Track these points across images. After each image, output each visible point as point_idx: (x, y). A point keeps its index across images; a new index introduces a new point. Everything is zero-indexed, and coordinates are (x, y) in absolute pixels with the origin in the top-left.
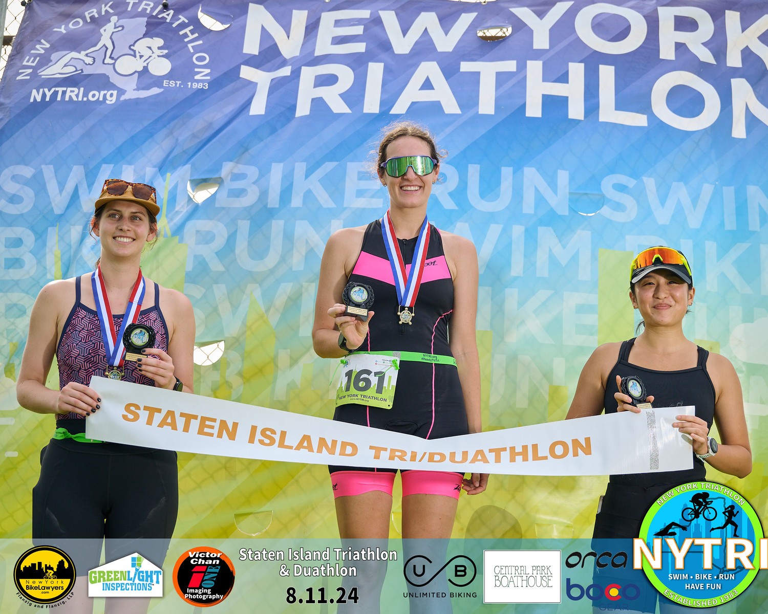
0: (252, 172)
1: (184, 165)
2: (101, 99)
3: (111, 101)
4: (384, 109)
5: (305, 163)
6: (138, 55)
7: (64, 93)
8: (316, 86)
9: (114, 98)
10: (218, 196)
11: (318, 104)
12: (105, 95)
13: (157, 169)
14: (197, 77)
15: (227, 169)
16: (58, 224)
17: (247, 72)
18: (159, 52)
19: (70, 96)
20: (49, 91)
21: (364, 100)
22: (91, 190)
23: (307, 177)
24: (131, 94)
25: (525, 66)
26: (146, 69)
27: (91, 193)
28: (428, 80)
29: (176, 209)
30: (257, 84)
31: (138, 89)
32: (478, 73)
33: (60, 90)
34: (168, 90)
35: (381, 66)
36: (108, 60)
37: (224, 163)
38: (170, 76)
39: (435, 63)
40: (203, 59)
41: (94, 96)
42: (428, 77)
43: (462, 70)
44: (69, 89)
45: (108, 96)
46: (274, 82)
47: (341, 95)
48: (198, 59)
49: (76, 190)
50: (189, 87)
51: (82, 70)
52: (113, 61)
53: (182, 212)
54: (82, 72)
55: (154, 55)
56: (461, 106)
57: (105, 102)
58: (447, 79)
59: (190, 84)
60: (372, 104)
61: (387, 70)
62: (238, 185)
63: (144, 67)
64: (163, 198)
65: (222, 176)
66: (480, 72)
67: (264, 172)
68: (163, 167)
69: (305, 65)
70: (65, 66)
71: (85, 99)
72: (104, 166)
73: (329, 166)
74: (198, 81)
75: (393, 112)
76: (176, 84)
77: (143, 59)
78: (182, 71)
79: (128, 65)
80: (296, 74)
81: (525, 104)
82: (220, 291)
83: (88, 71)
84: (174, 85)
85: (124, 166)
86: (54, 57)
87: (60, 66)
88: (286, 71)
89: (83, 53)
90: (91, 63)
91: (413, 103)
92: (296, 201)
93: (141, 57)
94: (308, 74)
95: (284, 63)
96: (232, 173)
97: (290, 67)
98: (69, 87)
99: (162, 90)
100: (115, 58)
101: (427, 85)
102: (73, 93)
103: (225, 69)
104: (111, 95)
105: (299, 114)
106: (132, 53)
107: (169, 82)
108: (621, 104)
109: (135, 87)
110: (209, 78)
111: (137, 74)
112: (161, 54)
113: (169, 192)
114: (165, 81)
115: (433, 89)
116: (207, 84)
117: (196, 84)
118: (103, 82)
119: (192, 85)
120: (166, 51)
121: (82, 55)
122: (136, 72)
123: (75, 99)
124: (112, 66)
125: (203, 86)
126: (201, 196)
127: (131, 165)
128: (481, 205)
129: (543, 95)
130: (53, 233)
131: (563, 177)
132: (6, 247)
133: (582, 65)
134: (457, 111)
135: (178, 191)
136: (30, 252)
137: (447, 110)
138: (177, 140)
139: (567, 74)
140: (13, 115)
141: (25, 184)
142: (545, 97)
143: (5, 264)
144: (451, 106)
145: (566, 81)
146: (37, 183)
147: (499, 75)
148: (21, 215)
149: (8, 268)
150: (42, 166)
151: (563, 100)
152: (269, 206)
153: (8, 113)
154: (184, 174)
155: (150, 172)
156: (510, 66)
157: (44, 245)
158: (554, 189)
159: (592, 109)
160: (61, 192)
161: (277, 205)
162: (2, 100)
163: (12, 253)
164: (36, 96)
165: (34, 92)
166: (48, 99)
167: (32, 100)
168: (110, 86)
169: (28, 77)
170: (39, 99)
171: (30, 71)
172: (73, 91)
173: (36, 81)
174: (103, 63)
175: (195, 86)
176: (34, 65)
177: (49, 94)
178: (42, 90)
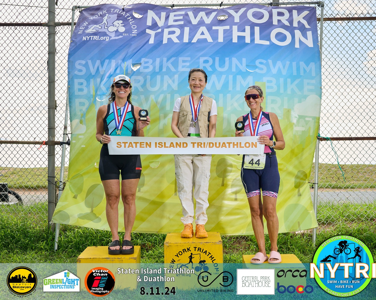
0: (151, 61)
1: (130, 59)
2: (104, 39)
3: (107, 40)
4: (189, 41)
5: (166, 58)
6: (115, 26)
7: (93, 37)
8: (169, 34)
10: (141, 68)
11: (169, 39)
12: (105, 38)
13: (122, 61)
14: (133, 32)
15: (143, 60)
16: (93, 78)
17: (148, 31)
18: (121, 25)
21: (183, 38)
23: (167, 62)
24: (113, 38)
25: (232, 28)
26: (117, 30)
27: (103, 68)
28: (203, 32)
30: (151, 35)
31: (115, 36)
33: (92, 37)
34: (124, 37)
35: (188, 28)
36: (106, 27)
37: (142, 59)
38: (124, 32)
39: (205, 27)
40: (135, 27)
41: (102, 38)
43: (213, 29)
44: (94, 36)
46: (156, 33)
47: (177, 37)
48: (133, 27)
49: (98, 67)
51: (98, 30)
53: (130, 74)
54: (98, 31)
55: (120, 26)
56: (213, 39)
58: (208, 32)
60: (186, 40)
61: (190, 29)
62: (146, 65)
64: (124, 70)
65: (142, 62)
66: (218, 29)
67: (154, 61)
68: (124, 60)
69: (165, 28)
70: (93, 29)
71: (99, 39)
72: (106, 60)
73: (173, 59)
74: (133, 34)
75: (192, 42)
76: (127, 35)
77: (117, 27)
78: (128, 31)
79: (112, 29)
80: (163, 31)
81: (232, 39)
82: (142, 97)
83: (100, 31)
85: (112, 60)
86: (89, 27)
87: (91, 30)
88: (160, 30)
89: (98, 25)
90: (101, 28)
91: (198, 39)
92: (164, 70)
93: (116, 26)
94: (166, 31)
95: (159, 28)
97: (161, 29)
99: (122, 36)
100: (108, 27)
101: (203, 33)
102: (96, 38)
103: (142, 29)
104: (107, 38)
105: (164, 43)
106: (113, 25)
107: (125, 34)
108: (261, 39)
110: (137, 33)
111: (115, 32)
112: (122, 25)
113: (126, 68)
114: (123, 34)
115: (204, 35)
116: (136, 35)
118: (105, 34)
119: (131, 35)
120: (124, 24)
121: (98, 26)
122: (114, 31)
123: (96, 39)
124: (107, 29)
126: (135, 69)
127: (114, 59)
128: (219, 69)
129: (238, 36)
130: (92, 81)
131: (244, 60)
132: (78, 85)
133: (250, 26)
134: (212, 41)
135: (128, 67)
136: (85, 86)
137: (209, 41)
138: (128, 52)
139: (245, 29)
140: (78, 44)
141: (83, 66)
142: (238, 37)
143: (78, 90)
144: (210, 40)
145: (245, 32)
146: (86, 65)
147: (224, 30)
148: (82, 75)
149: (79, 91)
150: (88, 60)
151: (244, 37)
152: (156, 71)
153: (76, 44)
154: (130, 62)
155: (120, 61)
156: (228, 27)
157: (89, 84)
158: (241, 64)
159: (253, 40)
160: (94, 68)
161: (158, 71)
162: (74, 39)
163: (80, 87)
164: (84, 38)
165: (84, 37)
166: (88, 40)
167: (83, 40)
168: (107, 35)
169: (82, 33)
170: (85, 40)
171: (82, 31)
172: (96, 37)
173: (84, 34)
174: (105, 28)
175: (133, 35)
176: (83, 29)
177: (88, 38)
178: (86, 37)
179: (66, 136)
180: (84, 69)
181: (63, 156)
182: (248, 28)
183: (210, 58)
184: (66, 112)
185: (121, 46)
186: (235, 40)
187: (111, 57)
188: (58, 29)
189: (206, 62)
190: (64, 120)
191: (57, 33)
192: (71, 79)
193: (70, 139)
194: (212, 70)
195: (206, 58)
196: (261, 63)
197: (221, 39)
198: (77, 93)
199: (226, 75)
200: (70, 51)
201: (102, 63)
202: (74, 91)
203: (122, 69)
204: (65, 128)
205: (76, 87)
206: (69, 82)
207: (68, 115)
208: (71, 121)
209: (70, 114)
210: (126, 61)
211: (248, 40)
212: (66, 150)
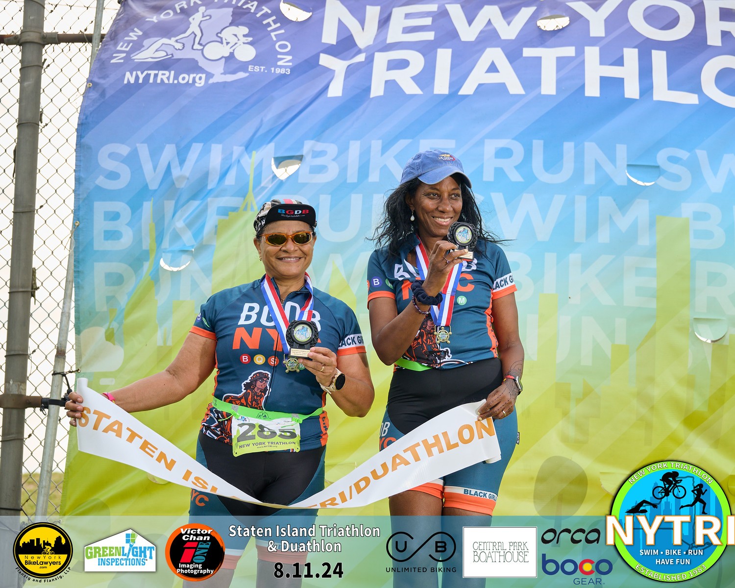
0: (332, 149)
1: (268, 144)
2: (191, 82)
3: (200, 83)
4: (453, 90)
5: (380, 142)
6: (224, 42)
7: (156, 76)
8: (389, 69)
9: (203, 81)
10: (300, 173)
11: (391, 85)
12: (194, 79)
13: (243, 148)
15: (308, 146)
16: (152, 199)
17: (325, 60)
18: (244, 40)
19: (162, 80)
20: (142, 73)
21: (434, 82)
22: (183, 167)
23: (383, 153)
24: (219, 76)
25: (583, 52)
26: (232, 55)
27: (183, 170)
28: (493, 64)
29: (262, 185)
30: (334, 71)
31: (225, 73)
32: (540, 58)
33: (153, 73)
34: (252, 74)
35: (449, 51)
36: (197, 46)
37: (305, 142)
38: (254, 62)
39: (500, 49)
40: (285, 46)
41: (184, 79)
42: (493, 61)
43: (524, 55)
44: (161, 72)
45: (197, 79)
46: (351, 67)
47: (413, 78)
48: (281, 47)
49: (169, 166)
50: (273, 72)
51: (172, 54)
52: (202, 47)
53: (267, 187)
54: (173, 56)
55: (240, 42)
56: (524, 86)
57: (195, 85)
58: (511, 62)
59: (273, 69)
60: (441, 86)
61: (454, 56)
62: (319, 161)
63: (230, 53)
64: (249, 175)
65: (304, 154)
66: (541, 57)
67: (343, 150)
68: (249, 146)
69: (379, 51)
70: (157, 51)
71: (176, 82)
72: (194, 144)
73: (402, 143)
74: (281, 67)
75: (461, 93)
76: (260, 69)
77: (230, 45)
78: (266, 57)
79: (215, 51)
80: (370, 60)
81: (582, 87)
83: (178, 55)
84: (258, 70)
85: (213, 145)
86: (146, 43)
87: (152, 51)
88: (361, 58)
89: (173, 39)
90: (181, 48)
91: (480, 85)
92: (374, 176)
93: (228, 43)
94: (381, 59)
95: (359, 51)
96: (313, 151)
97: (365, 54)
98: (161, 70)
99: (247, 74)
100: (204, 44)
101: (493, 68)
102: (165, 76)
103: (305, 55)
104: (200, 78)
105: (373, 94)
106: (219, 40)
107: (254, 68)
108: (671, 87)
109: (223, 71)
110: (290, 64)
111: (223, 60)
112: (246, 42)
113: (255, 168)
114: (250, 66)
115: (497, 71)
116: (289, 70)
117: (279, 69)
118: (193, 66)
119: (275, 70)
120: (251, 39)
121: (172, 41)
122: (223, 57)
123: (166, 81)
124: (201, 51)
125: (286, 71)
126: (283, 173)
127: (221, 144)
128: (545, 177)
129: (601, 77)
130: (148, 207)
131: (622, 151)
132: (105, 220)
133: (636, 50)
134: (522, 92)
135: (263, 168)
136: (127, 224)
137: (512, 91)
138: (262, 120)
139: (622, 58)
140: (108, 96)
141: (122, 162)
142: (603, 79)
143: (105, 236)
144: (515, 87)
145: (622, 65)
146: (132, 160)
147: (559, 59)
148: (119, 190)
149: (107, 240)
150: (137, 145)
151: (620, 82)
152: (348, 181)
153: (103, 94)
154: (268, 151)
155: (237, 150)
156: (569, 51)
157: (140, 218)
158: (613, 160)
159: (646, 88)
160: (155, 168)
161: (356, 181)
162: (96, 80)
163: (110, 226)
164: (130, 78)
165: (128, 74)
166: (141, 81)
167: (126, 82)
168: (199, 70)
169: (122, 61)
170: (132, 81)
171: (124, 55)
172: (164, 74)
173: (129, 64)
174: (192, 48)
175: (278, 71)
176: (127, 49)
177: (141, 77)
178: (134, 73)
179: (62, 379)
180: (125, 173)
181: (49, 444)
182: (631, 55)
183: (517, 142)
184: (64, 303)
185: (242, 103)
186: (592, 90)
187: (208, 136)
188: (50, 52)
189: (504, 153)
190: (57, 331)
191: (49, 66)
192: (85, 199)
193: (73, 389)
194: (520, 179)
195: (502, 143)
196: (673, 159)
197: (549, 86)
198: (100, 244)
199: (564, 197)
200: (84, 114)
201: (182, 156)
202: (93, 238)
203: (242, 172)
204: (61, 354)
205: (100, 224)
206: (76, 212)
207: (69, 314)
208: (78, 332)
209: (77, 311)
210: (257, 147)
211: (632, 90)
212: (59, 426)
